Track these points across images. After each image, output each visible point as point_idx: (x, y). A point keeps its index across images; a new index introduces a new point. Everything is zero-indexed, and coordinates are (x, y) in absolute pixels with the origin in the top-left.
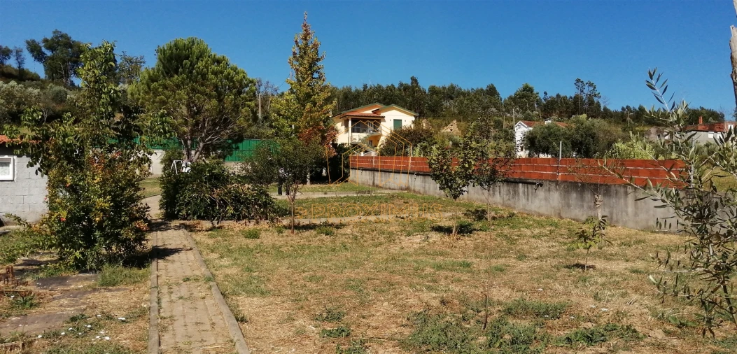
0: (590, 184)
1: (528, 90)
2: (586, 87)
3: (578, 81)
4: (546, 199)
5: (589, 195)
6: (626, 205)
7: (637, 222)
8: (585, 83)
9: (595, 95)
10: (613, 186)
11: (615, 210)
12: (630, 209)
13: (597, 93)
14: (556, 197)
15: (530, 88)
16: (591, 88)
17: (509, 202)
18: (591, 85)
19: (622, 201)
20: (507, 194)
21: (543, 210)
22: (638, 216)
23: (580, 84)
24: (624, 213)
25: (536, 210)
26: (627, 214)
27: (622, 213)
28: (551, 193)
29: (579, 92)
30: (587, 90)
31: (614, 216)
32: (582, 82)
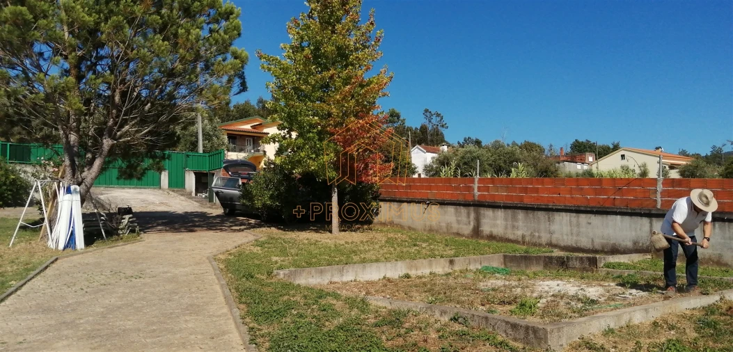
1: (395, 114)
2: (434, 117)
3: (426, 111)
8: (433, 113)
9: (443, 126)
13: (444, 123)
15: (397, 112)
16: (439, 119)
18: (438, 115)
23: (428, 114)
29: (427, 122)
30: (435, 120)
32: (430, 112)
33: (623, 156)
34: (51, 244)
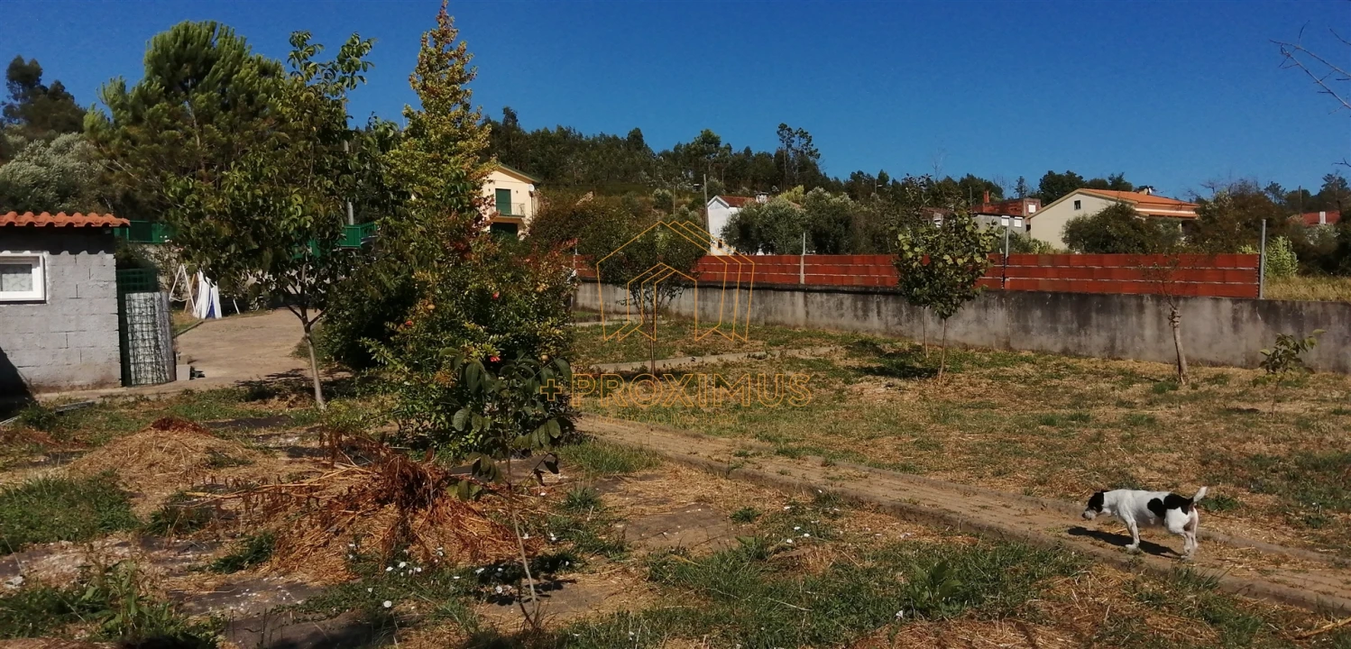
0: (1069, 295)
1: (709, 140)
2: (796, 139)
3: (783, 127)
4: (979, 321)
5: (1069, 313)
6: (1141, 326)
7: (1161, 351)
8: (794, 132)
9: (811, 154)
10: (1115, 297)
11: (1118, 334)
12: (1149, 332)
13: (813, 149)
14: (999, 319)
15: (714, 138)
16: (804, 141)
17: (899, 328)
18: (803, 135)
19: (1134, 319)
20: (895, 316)
21: (973, 339)
22: (1164, 341)
23: (786, 133)
24: (1137, 339)
25: (958, 339)
26: (1143, 340)
27: (1133, 337)
28: (991, 311)
29: (785, 147)
30: (798, 143)
31: (1118, 343)
32: (789, 130)
33: (1078, 204)
34: (196, 314)
